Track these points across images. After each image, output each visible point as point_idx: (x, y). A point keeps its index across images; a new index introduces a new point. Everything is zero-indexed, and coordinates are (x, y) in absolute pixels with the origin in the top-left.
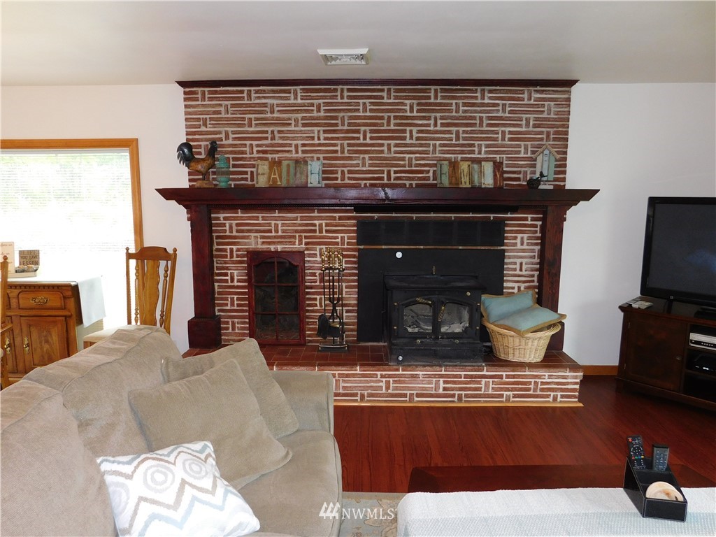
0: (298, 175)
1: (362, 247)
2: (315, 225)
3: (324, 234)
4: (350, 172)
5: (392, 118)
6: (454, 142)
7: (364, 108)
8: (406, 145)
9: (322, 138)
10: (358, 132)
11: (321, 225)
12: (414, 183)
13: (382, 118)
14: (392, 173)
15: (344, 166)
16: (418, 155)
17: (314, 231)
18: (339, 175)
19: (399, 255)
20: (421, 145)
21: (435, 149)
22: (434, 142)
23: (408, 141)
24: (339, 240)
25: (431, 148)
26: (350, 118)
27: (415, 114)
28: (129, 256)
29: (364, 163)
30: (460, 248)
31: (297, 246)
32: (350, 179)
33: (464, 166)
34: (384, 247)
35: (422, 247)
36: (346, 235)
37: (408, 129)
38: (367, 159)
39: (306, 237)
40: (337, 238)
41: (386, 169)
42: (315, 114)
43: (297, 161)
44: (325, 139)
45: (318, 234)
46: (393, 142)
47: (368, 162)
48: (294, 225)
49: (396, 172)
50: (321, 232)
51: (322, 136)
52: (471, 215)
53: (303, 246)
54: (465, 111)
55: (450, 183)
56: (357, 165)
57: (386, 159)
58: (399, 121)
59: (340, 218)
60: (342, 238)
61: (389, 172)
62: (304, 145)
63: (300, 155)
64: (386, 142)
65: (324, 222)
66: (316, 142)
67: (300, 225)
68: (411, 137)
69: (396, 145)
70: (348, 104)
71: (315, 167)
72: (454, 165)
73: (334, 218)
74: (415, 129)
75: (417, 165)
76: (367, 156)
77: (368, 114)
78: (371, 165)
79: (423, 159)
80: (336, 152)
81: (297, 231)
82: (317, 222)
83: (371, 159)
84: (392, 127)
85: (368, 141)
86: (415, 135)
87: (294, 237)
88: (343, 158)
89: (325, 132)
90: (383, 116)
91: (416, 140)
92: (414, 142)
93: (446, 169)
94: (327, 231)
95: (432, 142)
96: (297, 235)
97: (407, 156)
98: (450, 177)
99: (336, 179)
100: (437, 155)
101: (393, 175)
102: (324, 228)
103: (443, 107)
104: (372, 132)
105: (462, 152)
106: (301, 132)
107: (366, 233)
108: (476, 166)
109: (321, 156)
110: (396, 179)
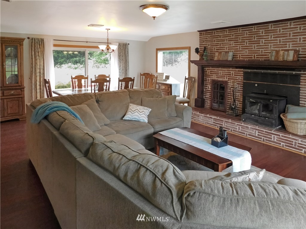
0: (226, 57)
1: (245, 81)
2: (231, 73)
3: (233, 76)
4: (242, 56)
5: (256, 37)
6: (278, 44)
7: (246, 34)
8: (260, 46)
9: (234, 45)
10: (244, 42)
11: (232, 73)
12: (263, 59)
13: (252, 37)
14: (255, 56)
15: (240, 53)
16: (265, 49)
17: (231, 75)
18: (238, 57)
19: (256, 85)
20: (266, 45)
21: (271, 47)
22: (271, 44)
23: (261, 44)
24: (238, 78)
25: (269, 46)
26: (242, 37)
27: (264, 34)
28: (186, 79)
29: (246, 52)
30: (281, 84)
31: (226, 79)
32: (242, 58)
33: (281, 53)
34: (252, 82)
35: (266, 83)
36: (240, 77)
37: (261, 40)
38: (247, 51)
39: (228, 77)
40: (237, 77)
41: (253, 54)
42: (232, 37)
43: (226, 52)
44: (235, 45)
45: (232, 76)
46: (256, 45)
47: (247, 52)
48: (225, 72)
49: (257, 55)
50: (232, 75)
51: (234, 44)
52: (285, 72)
53: (227, 79)
54: (283, 32)
55: (275, 59)
56: (244, 53)
57: (254, 51)
58: (258, 37)
59: (238, 71)
60: (239, 78)
61: (254, 55)
62: (228, 47)
63: (227, 50)
64: (253, 45)
65: (233, 72)
66: (232, 46)
67: (227, 73)
68: (262, 43)
69: (257, 46)
70: (242, 33)
71: (231, 54)
72: (277, 52)
73: (236, 71)
74: (263, 40)
75: (264, 53)
76: (247, 50)
77: (248, 36)
78: (248, 53)
79: (267, 50)
80: (238, 49)
81: (225, 75)
82: (231, 72)
83: (248, 51)
84: (255, 40)
85: (248, 45)
86: (264, 42)
87: (225, 76)
88: (240, 51)
89: (235, 43)
90: (252, 36)
91: (264, 44)
92: (263, 44)
93: (274, 53)
94: (234, 75)
95: (270, 44)
96: (226, 76)
97: (261, 50)
98: (275, 57)
99: (238, 58)
100: (272, 49)
101: (256, 56)
102: (234, 74)
103: (274, 31)
104: (249, 42)
105: (282, 47)
106: (228, 43)
107: (247, 76)
108: (286, 53)
109: (233, 50)
110: (257, 58)
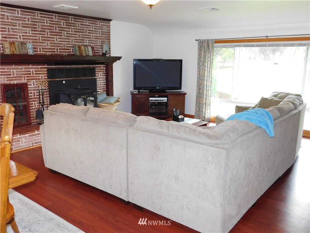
0: (23, 49)
1: (49, 80)
2: (30, 71)
3: (34, 75)
4: (43, 48)
5: (57, 27)
6: (78, 38)
7: (47, 22)
8: (62, 39)
9: (30, 33)
10: (45, 32)
11: (33, 71)
12: (66, 53)
13: (53, 27)
14: (58, 49)
15: (40, 46)
16: (67, 43)
17: (30, 74)
18: (39, 50)
19: (64, 82)
20: (68, 39)
21: (72, 41)
22: (72, 38)
23: (63, 37)
24: (40, 78)
25: (71, 40)
26: (41, 25)
27: (65, 26)
29: (48, 45)
30: (83, 78)
31: (23, 81)
32: (43, 51)
33: (83, 48)
34: (57, 79)
35: (70, 79)
36: (43, 75)
37: (63, 32)
38: (49, 43)
39: (27, 77)
40: (39, 76)
41: (56, 48)
42: (27, 22)
43: (22, 43)
44: (32, 34)
45: (32, 75)
46: (58, 37)
47: (49, 45)
48: (21, 71)
49: (59, 49)
50: (33, 74)
51: (31, 32)
52: (85, 66)
53: (26, 81)
54: (81, 27)
55: (80, 54)
56: (45, 46)
57: (56, 44)
58: (59, 29)
59: (41, 68)
60: (42, 76)
61: (57, 49)
62: (23, 36)
63: (22, 40)
64: (55, 37)
65: (34, 70)
66: (28, 35)
67: (24, 71)
68: (64, 36)
69: (59, 38)
70: (40, 19)
71: (30, 46)
72: (79, 47)
73: (38, 68)
74: (65, 32)
75: (67, 47)
76: (49, 42)
77: (48, 25)
78: (50, 46)
79: (68, 44)
80: (37, 39)
81: (23, 74)
82: (31, 70)
83: (50, 43)
84: (57, 31)
85: (49, 36)
86: (65, 35)
87: (22, 77)
88: (40, 43)
89: (32, 30)
90: (53, 26)
91: (66, 37)
92: (65, 37)
93: (77, 48)
94: (35, 74)
95: (71, 38)
96: (23, 76)
97: (63, 43)
98: (79, 52)
99: (37, 51)
100: (73, 43)
101: (59, 50)
102: (34, 73)
103: (73, 25)
104: (50, 32)
105: (81, 42)
106: (22, 30)
107: (51, 74)
108: (86, 48)
109: (31, 41)
110: (60, 52)
